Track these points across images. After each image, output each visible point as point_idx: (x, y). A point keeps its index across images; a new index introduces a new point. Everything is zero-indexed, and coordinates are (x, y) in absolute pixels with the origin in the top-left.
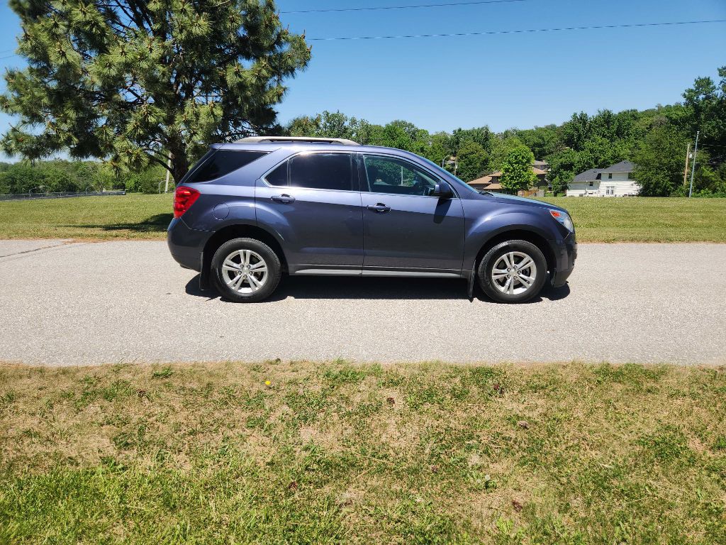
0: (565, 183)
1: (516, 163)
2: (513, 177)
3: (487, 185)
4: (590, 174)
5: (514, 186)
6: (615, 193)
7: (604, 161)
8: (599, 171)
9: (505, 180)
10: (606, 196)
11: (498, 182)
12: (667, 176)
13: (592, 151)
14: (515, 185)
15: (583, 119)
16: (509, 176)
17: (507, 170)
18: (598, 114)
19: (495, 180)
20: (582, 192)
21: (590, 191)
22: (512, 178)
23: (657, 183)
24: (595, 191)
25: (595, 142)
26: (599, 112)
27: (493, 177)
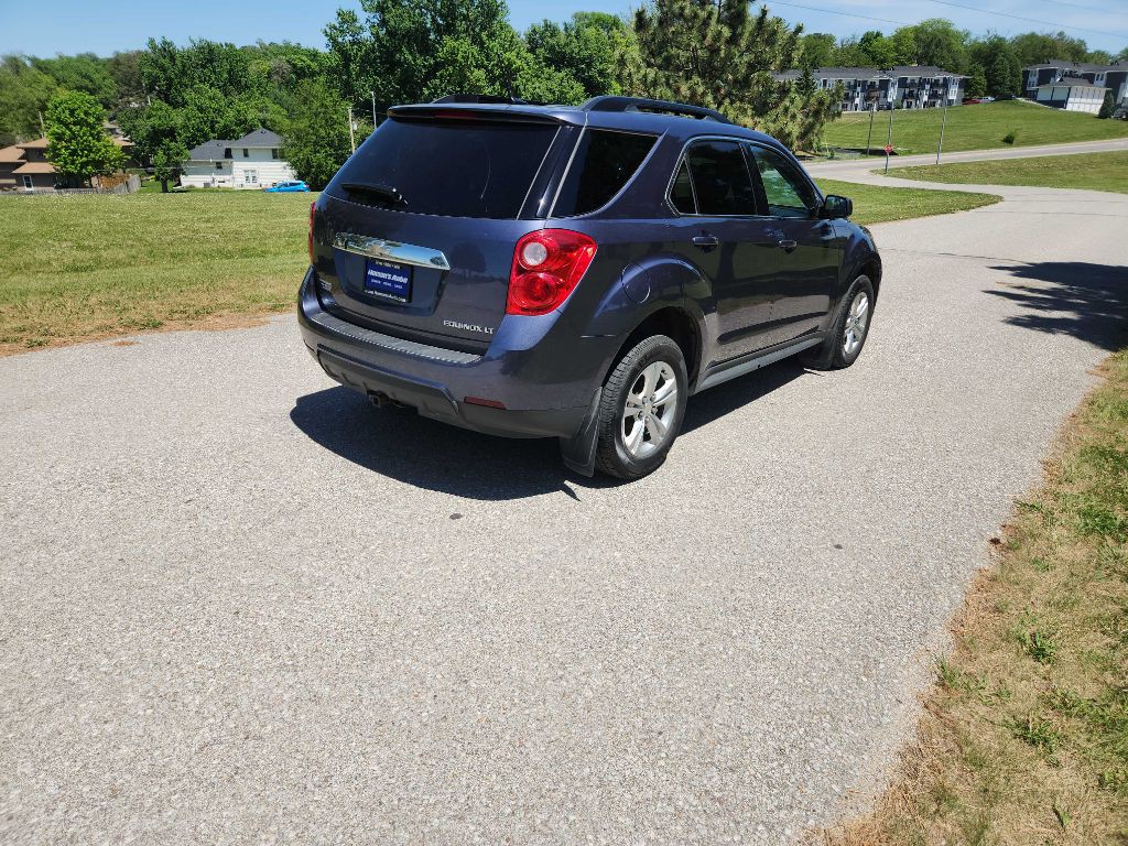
0: (177, 164)
1: (75, 124)
2: (75, 151)
3: (18, 165)
4: (212, 149)
5: (82, 168)
6: (259, 181)
7: (225, 126)
8: (226, 144)
9: (59, 155)
10: (248, 186)
11: (43, 160)
12: (331, 155)
13: (201, 110)
14: (84, 165)
15: (167, 51)
16: (67, 148)
17: (59, 137)
18: (191, 45)
19: (32, 155)
20: (208, 179)
21: (219, 178)
22: (73, 153)
23: (320, 166)
24: (227, 177)
25: (204, 95)
26: (192, 41)
27: (26, 149)
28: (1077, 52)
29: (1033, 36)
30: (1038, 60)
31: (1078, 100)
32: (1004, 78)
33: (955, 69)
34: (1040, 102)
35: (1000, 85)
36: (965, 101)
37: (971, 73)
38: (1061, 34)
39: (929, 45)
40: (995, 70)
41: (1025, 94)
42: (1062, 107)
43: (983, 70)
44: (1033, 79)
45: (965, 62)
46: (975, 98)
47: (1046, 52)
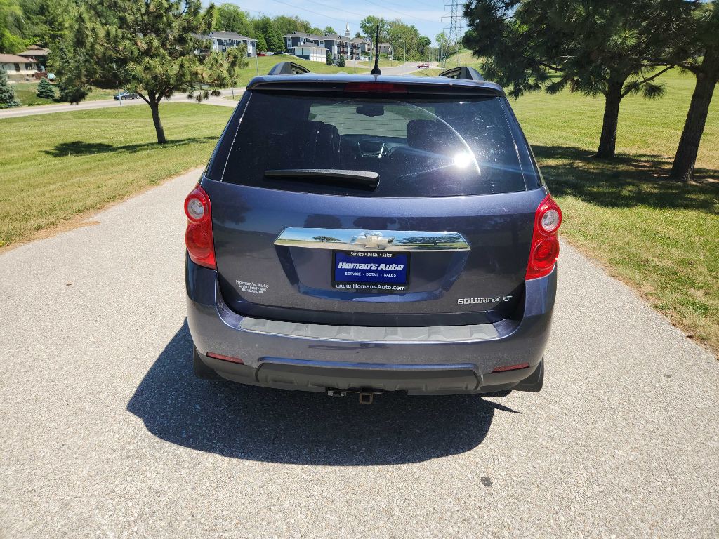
28: (306, 28)
29: (283, 18)
30: (289, 32)
31: (315, 55)
32: (275, 41)
33: (247, 35)
34: (298, 56)
35: (274, 45)
36: (258, 54)
37: (256, 38)
38: (297, 17)
39: (229, 20)
40: (269, 37)
41: (287, 51)
42: (308, 58)
43: (263, 36)
44: (290, 42)
45: (252, 31)
46: (262, 53)
47: (292, 27)
